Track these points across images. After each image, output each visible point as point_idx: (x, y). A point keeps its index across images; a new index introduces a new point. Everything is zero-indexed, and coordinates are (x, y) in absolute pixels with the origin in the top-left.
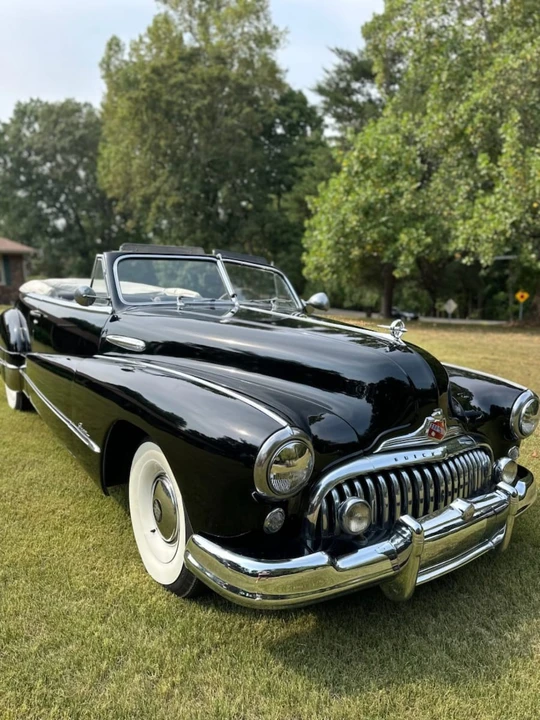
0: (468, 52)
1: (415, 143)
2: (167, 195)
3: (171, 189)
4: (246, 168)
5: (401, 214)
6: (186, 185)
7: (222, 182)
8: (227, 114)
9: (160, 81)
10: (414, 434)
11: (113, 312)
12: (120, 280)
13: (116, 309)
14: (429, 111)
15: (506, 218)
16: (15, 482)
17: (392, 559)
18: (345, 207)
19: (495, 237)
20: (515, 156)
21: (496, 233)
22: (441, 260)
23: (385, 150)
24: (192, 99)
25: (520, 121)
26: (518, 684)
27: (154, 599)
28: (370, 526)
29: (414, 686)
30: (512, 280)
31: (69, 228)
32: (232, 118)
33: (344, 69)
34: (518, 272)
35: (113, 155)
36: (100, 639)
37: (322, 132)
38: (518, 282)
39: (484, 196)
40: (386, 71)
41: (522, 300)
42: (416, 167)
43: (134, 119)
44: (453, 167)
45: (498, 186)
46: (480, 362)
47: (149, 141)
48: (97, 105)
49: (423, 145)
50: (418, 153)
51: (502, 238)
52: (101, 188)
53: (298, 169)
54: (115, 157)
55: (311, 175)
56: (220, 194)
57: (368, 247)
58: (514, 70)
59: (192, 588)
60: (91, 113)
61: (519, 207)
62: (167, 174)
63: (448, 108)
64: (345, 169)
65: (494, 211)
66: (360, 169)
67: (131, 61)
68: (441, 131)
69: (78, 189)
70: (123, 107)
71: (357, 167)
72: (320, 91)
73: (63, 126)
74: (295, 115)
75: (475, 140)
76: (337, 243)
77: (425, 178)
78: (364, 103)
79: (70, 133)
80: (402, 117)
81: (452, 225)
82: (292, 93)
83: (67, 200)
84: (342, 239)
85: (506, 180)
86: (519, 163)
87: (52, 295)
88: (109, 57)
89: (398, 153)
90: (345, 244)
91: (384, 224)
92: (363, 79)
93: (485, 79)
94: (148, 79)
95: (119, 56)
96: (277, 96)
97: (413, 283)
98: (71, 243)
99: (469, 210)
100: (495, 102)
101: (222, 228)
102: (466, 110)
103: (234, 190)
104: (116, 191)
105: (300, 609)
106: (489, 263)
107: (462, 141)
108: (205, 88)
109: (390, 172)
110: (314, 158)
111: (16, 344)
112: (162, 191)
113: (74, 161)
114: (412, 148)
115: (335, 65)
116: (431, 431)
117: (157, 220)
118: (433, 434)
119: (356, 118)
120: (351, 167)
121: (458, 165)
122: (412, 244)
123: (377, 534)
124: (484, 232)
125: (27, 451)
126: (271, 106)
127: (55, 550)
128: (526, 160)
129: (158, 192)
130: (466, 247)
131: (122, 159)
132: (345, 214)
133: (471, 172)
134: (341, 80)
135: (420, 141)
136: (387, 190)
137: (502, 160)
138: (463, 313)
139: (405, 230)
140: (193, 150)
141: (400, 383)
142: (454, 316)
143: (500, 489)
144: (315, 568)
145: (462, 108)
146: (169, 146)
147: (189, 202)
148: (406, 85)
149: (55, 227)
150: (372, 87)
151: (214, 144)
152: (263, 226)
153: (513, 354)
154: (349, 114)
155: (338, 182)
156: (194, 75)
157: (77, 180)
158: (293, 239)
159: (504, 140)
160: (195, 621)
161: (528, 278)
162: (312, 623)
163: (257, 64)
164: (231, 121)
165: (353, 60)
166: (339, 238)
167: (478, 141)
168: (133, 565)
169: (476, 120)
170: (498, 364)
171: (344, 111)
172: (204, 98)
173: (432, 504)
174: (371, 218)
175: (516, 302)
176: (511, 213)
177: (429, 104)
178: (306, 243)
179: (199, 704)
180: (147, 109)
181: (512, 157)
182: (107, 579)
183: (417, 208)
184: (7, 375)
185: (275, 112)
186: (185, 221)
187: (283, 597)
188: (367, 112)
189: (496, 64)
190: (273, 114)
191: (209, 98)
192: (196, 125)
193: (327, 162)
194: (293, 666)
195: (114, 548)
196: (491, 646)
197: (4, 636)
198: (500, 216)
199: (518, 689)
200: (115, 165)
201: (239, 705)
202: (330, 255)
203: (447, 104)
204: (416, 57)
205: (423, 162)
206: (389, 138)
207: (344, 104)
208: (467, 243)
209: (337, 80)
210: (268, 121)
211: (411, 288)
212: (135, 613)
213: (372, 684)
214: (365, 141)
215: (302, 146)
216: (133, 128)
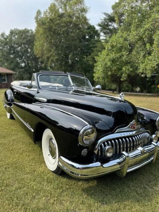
0: (144, 13)
1: (128, 41)
2: (54, 56)
3: (55, 55)
4: (77, 48)
5: (123, 61)
6: (60, 53)
7: (70, 52)
8: (71, 32)
9: (52, 23)
10: (127, 127)
11: (38, 90)
12: (40, 81)
14: (132, 31)
15: (155, 63)
16: (9, 140)
17: (120, 164)
18: (106, 60)
19: (152, 68)
21: (152, 67)
22: (135, 75)
23: (118, 43)
24: (61, 28)
27: (49, 175)
28: (113, 155)
29: (126, 202)
30: (156, 81)
31: (25, 66)
33: (106, 19)
34: (158, 79)
35: (38, 45)
36: (33, 186)
37: (100, 37)
38: (158, 82)
39: (148, 56)
40: (119, 19)
42: (128, 48)
43: (44, 34)
44: (139, 47)
45: (153, 53)
46: (147, 106)
47: (49, 41)
48: (34, 30)
50: (129, 44)
51: (154, 69)
52: (35, 54)
53: (92, 49)
55: (96, 50)
56: (69, 56)
57: (113, 72)
58: (157, 18)
59: (60, 172)
60: (32, 32)
61: (158, 60)
62: (54, 50)
64: (106, 48)
65: (151, 61)
66: (111, 48)
67: (44, 17)
68: (135, 37)
69: (28, 55)
70: (41, 31)
71: (110, 48)
72: (99, 25)
73: (24, 36)
74: (92, 32)
75: (146, 40)
76: (104, 70)
77: (131, 51)
78: (112, 29)
79: (26, 38)
80: (124, 33)
81: (138, 65)
82: (91, 26)
83: (25, 58)
84: (105, 69)
85: (155, 51)
87: (20, 85)
88: (37, 16)
89: (122, 43)
90: (106, 71)
91: (118, 65)
92: (112, 22)
93: (149, 21)
94: (49, 22)
95: (40, 16)
96: (86, 27)
97: (127, 82)
98: (26, 70)
99: (144, 60)
100: (152, 28)
101: (70, 66)
102: (143, 31)
103: (73, 55)
104: (39, 55)
105: (92, 179)
106: (150, 76)
107: (142, 40)
108: (65, 25)
109: (120, 49)
110: (97, 45)
111: (10, 100)
112: (52, 55)
113: (27, 47)
114: (127, 42)
115: (104, 18)
116: (132, 126)
117: (51, 64)
118: (132, 127)
119: (110, 33)
120: (108, 48)
121: (140, 47)
122: (126, 70)
123: (115, 157)
124: (148, 67)
125: (13, 131)
126: (85, 30)
127: (20, 160)
129: (51, 56)
130: (143, 72)
131: (41, 46)
132: (106, 62)
133: (144, 49)
134: (106, 22)
135: (129, 40)
136: (119, 55)
137: (154, 46)
138: (141, 91)
139: (124, 67)
140: (62, 43)
141: (123, 112)
142: (139, 92)
143: (153, 144)
144: (97, 167)
145: (142, 30)
146: (55, 42)
147: (60, 58)
148: (125, 23)
149: (21, 66)
150: (115, 24)
151: (68, 41)
152: (82, 66)
153: (156, 104)
154: (108, 32)
155: (104, 52)
156: (62, 21)
157: (28, 52)
158: (91, 69)
159: (154, 40)
160: (61, 182)
162: (95, 183)
163: (81, 18)
164: (73, 34)
165: (109, 16)
167: (147, 40)
168: (43, 165)
169: (146, 34)
170: (152, 106)
171: (106, 31)
172: (65, 28)
173: (132, 148)
174: (114, 63)
175: (158, 88)
176: (156, 61)
177: (132, 29)
178: (95, 70)
179: (62, 206)
180: (48, 31)
181: (157, 45)
182: (35, 169)
183: (128, 60)
184: (7, 109)
186: (59, 64)
187: (87, 175)
188: (113, 32)
189: (152, 17)
190: (85, 32)
191: (66, 28)
192: (62, 36)
193: (101, 46)
194: (90, 196)
195: (37, 160)
196: (149, 191)
197: (5, 185)
198: (153, 62)
199: (157, 204)
200: (39, 48)
201: (74, 207)
202: (102, 74)
203: (137, 29)
204: (128, 15)
205: (130, 46)
206: (120, 39)
207: (106, 29)
208: (143, 70)
209: (104, 22)
210: (84, 34)
211: (126, 84)
212: (43, 179)
213: (113, 202)
214: (112, 40)
215: (94, 42)
216: (44, 37)
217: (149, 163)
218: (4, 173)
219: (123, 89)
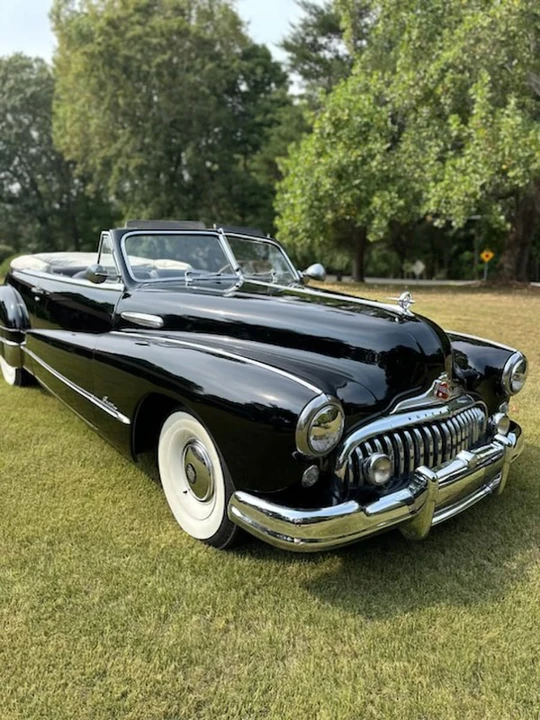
0: (438, 9)
1: (386, 103)
2: (129, 157)
3: (133, 150)
4: (211, 127)
5: (373, 175)
6: (149, 145)
7: (185, 142)
8: (188, 70)
9: (117, 34)
10: (425, 395)
11: (125, 289)
13: (128, 286)
14: (398, 69)
15: (477, 180)
17: (408, 505)
18: (319, 169)
19: (466, 199)
20: (486, 117)
21: (467, 195)
22: (411, 221)
23: (356, 111)
24: (150, 54)
25: (490, 82)
26: (519, 602)
27: (194, 552)
29: (434, 609)
30: (479, 240)
31: (25, 192)
32: (195, 74)
33: (310, 23)
34: (485, 231)
35: (69, 114)
36: (155, 590)
37: (287, 89)
38: (485, 243)
39: (454, 157)
40: (354, 26)
41: (487, 260)
42: (387, 129)
43: (89, 76)
44: (422, 127)
45: (469, 148)
46: (454, 324)
47: (107, 100)
48: (49, 61)
49: (394, 105)
50: (390, 114)
51: (473, 200)
52: (57, 149)
53: (266, 129)
54: (71, 117)
55: (279, 135)
56: (183, 155)
57: (342, 211)
58: (483, 28)
60: (43, 69)
61: (488, 169)
62: (127, 135)
63: (419, 67)
64: (317, 131)
65: (464, 172)
66: (332, 131)
67: (83, 13)
68: (411, 91)
69: (33, 151)
70: (78, 62)
71: (329, 129)
72: (287, 46)
73: (12, 82)
74: (259, 71)
75: (447, 101)
76: (311, 207)
77: (395, 141)
78: (331, 59)
79: (20, 91)
80: (371, 75)
81: (423, 187)
82: (255, 48)
83: (21, 163)
84: (316, 203)
85: (475, 142)
86: (489, 124)
87: (48, 271)
88: (59, 7)
89: (369, 114)
90: (319, 208)
91: (357, 187)
92: (329, 34)
93: (455, 37)
94: (103, 32)
95: (70, 6)
96: (238, 50)
97: (384, 245)
98: (29, 209)
99: (441, 172)
100: (465, 62)
101: (187, 190)
102: (436, 70)
103: (198, 150)
104: (75, 153)
105: (326, 552)
106: (461, 225)
107: (431, 101)
108: (164, 42)
109: (362, 133)
110: (280, 117)
111: (14, 321)
112: (124, 153)
113: (26, 121)
114: (384, 109)
115: (301, 19)
116: (439, 392)
117: (119, 183)
118: (440, 394)
119: (324, 76)
120: (322, 129)
121: (428, 126)
122: (385, 206)
124: (456, 194)
125: (37, 425)
126: (234, 61)
127: (91, 515)
128: (496, 121)
129: (119, 154)
130: (438, 210)
131: (78, 120)
132: (318, 177)
133: (440, 133)
134: (307, 34)
135: (390, 101)
136: (359, 153)
137: (474, 121)
138: (429, 274)
139: (378, 194)
140: (154, 110)
142: (421, 277)
143: (496, 440)
145: (432, 67)
146: (128, 105)
147: (152, 164)
148: (374, 41)
149: (10, 192)
150: (339, 43)
151: (177, 102)
152: (230, 188)
153: (484, 314)
154: (316, 71)
155: (310, 144)
156: (153, 28)
157: (30, 142)
158: (262, 202)
159: (474, 102)
160: (236, 568)
161: (494, 238)
162: (338, 564)
163: (218, 16)
164: (193, 78)
165: (319, 13)
166: (313, 201)
167: (449, 101)
168: (168, 524)
169: (446, 80)
170: (471, 325)
171: (311, 68)
172: (165, 53)
174: (344, 181)
175: (482, 262)
176: (481, 175)
177: (399, 63)
178: (278, 206)
179: (253, 636)
180: (104, 64)
181: (482, 118)
182: (147, 537)
183: (387, 170)
184: (7, 352)
185: (239, 68)
186: (150, 184)
188: (337, 70)
189: (466, 23)
190: (237, 70)
191: (169, 53)
192: (155, 81)
193: (296, 122)
194: (328, 599)
195: (146, 510)
196: (494, 574)
197: (64, 591)
198: (471, 178)
199: (519, 606)
200: (71, 126)
201: (288, 634)
202: (305, 219)
203: (417, 63)
204: (386, 13)
205: (394, 122)
206: (360, 98)
207: (311, 61)
208: (439, 206)
209: (303, 35)
210: (232, 78)
211: (380, 250)
212: (180, 565)
213: (398, 610)
214: (337, 102)
215: (268, 104)
216: (88, 84)
217: (488, 495)
218: (49, 558)
219: (370, 269)
